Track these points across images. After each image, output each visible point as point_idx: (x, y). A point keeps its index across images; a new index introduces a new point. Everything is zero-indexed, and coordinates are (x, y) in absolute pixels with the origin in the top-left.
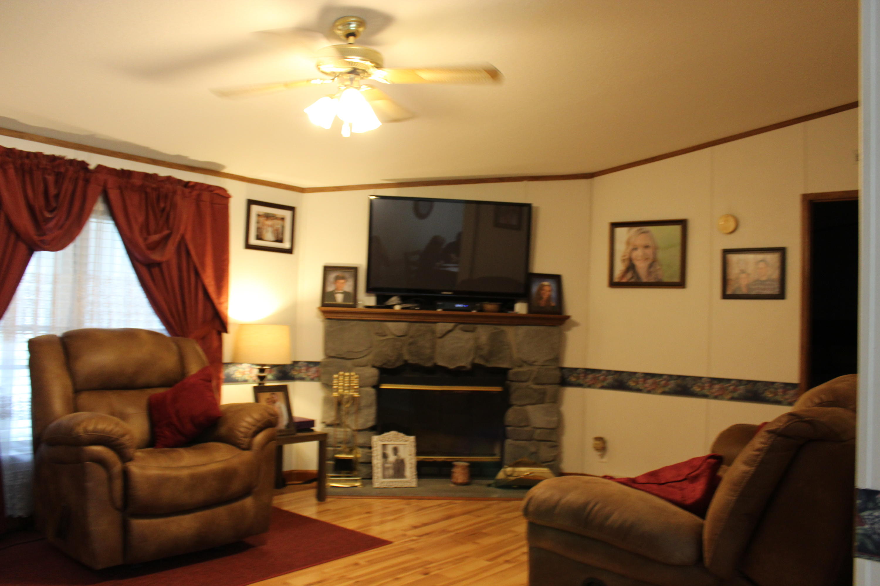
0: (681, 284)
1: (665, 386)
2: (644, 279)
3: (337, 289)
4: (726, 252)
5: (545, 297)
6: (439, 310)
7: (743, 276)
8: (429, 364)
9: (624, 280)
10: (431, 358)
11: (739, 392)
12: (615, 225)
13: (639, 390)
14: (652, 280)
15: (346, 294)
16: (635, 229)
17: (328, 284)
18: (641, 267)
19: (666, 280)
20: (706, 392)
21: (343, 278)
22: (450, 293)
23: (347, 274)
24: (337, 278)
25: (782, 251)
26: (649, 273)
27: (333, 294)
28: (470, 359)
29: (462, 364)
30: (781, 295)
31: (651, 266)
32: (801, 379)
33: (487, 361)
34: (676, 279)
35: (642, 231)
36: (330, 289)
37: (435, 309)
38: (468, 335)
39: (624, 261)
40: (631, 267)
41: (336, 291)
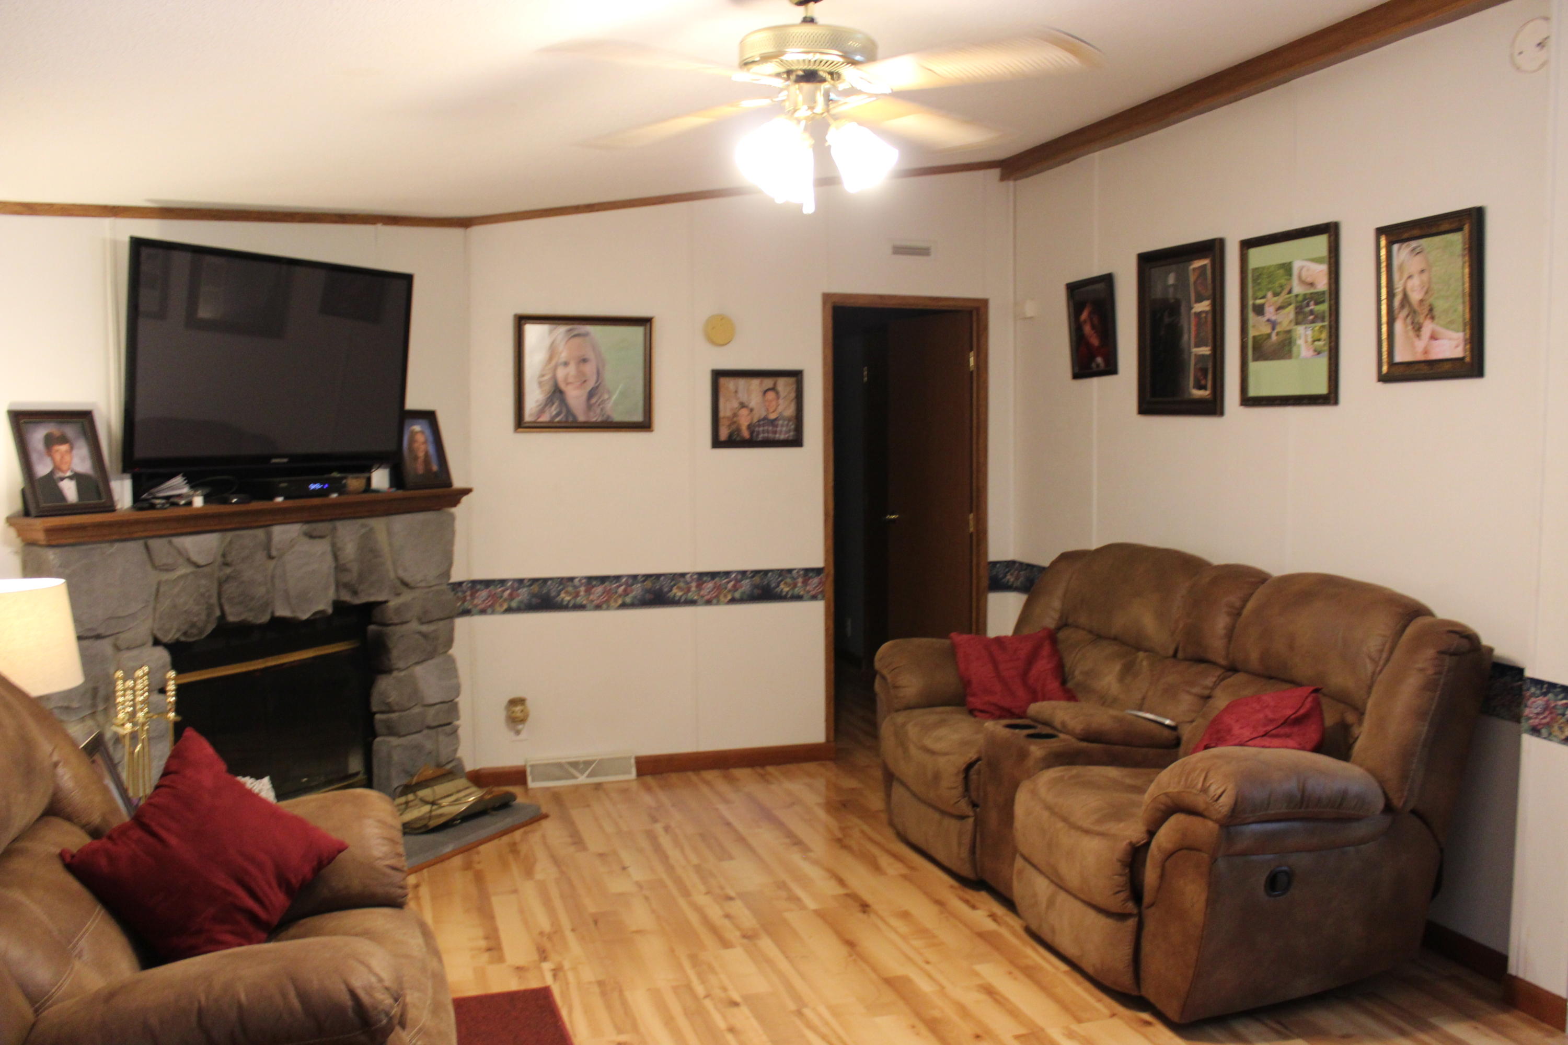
0: (645, 425)
1: (626, 593)
2: (581, 418)
3: (56, 468)
4: (718, 375)
5: (421, 454)
6: (280, 499)
7: (744, 412)
8: (265, 618)
9: (545, 418)
10: (267, 604)
11: (743, 589)
12: (521, 320)
13: (581, 607)
14: (595, 418)
15: (78, 477)
16: (562, 329)
17: (34, 457)
18: (575, 397)
19: (617, 417)
20: (692, 595)
21: (63, 440)
22: (285, 460)
23: (70, 431)
24: (50, 442)
25: (796, 375)
26: (589, 407)
27: (51, 481)
28: (331, 595)
29: (321, 607)
30: (796, 441)
31: (591, 394)
32: (826, 560)
33: (355, 593)
34: (638, 417)
35: (575, 332)
36: (42, 469)
37: (271, 498)
38: (322, 547)
39: (541, 384)
40: (556, 394)
41: (60, 474)
